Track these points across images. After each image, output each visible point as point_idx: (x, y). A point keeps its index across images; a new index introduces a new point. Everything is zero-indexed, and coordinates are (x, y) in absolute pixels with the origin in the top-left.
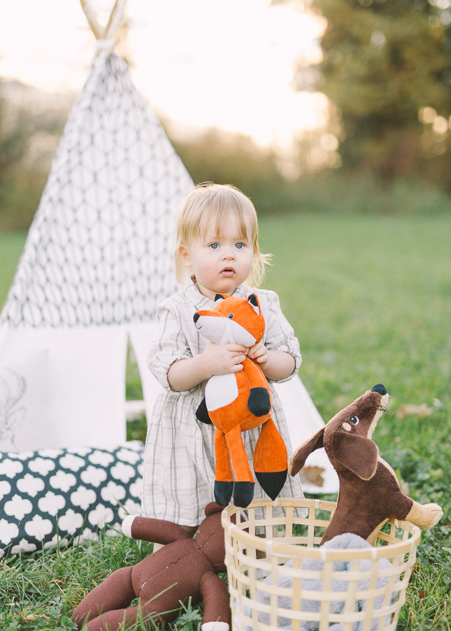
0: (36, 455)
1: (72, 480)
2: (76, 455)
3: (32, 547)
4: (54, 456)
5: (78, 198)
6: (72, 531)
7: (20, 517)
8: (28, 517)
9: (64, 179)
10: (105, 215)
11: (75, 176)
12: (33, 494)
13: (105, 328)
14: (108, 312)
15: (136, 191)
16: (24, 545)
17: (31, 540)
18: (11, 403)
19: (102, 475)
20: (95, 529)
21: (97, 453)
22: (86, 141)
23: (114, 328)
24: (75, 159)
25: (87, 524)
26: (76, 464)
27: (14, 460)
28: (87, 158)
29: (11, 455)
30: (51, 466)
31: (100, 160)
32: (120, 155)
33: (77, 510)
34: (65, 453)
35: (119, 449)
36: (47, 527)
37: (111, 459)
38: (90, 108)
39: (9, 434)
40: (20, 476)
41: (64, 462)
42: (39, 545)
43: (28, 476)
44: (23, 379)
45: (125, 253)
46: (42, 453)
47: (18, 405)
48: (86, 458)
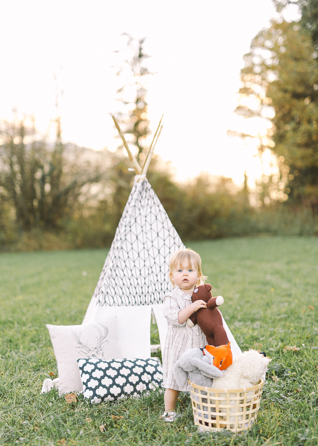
0: (113, 361)
1: (129, 371)
2: (130, 361)
3: (113, 399)
4: (121, 361)
5: (129, 247)
6: (129, 392)
7: (108, 386)
8: (111, 386)
9: (123, 239)
10: (141, 255)
11: (128, 237)
12: (113, 376)
13: (141, 306)
14: (143, 299)
15: (155, 244)
16: (110, 398)
17: (112, 395)
18: (102, 338)
19: (141, 370)
20: (139, 393)
21: (139, 360)
22: (133, 221)
23: (146, 306)
24: (128, 229)
25: (135, 390)
26: (130, 365)
27: (104, 362)
28: (133, 228)
29: (103, 360)
30: (120, 365)
31: (140, 229)
32: (148, 227)
33: (131, 384)
34: (125, 360)
35: (149, 360)
36: (119, 390)
37: (145, 363)
38: (135, 206)
39: (101, 352)
40: (107, 369)
41: (125, 364)
42: (116, 398)
43: (110, 369)
44: (107, 328)
45: (150, 272)
46: (115, 360)
47: (105, 340)
48: (134, 362)
